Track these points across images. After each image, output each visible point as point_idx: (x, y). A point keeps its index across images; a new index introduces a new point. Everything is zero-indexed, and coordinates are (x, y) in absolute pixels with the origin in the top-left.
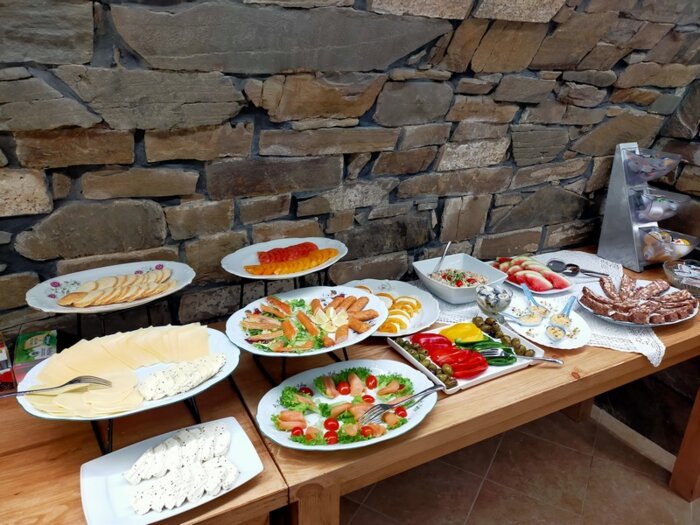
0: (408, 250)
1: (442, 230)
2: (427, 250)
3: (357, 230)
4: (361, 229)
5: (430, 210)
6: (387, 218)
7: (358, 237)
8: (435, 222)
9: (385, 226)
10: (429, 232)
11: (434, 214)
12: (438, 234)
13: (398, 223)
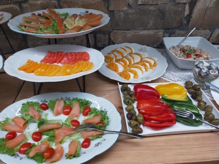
0: (165, 29)
1: (192, 19)
2: (178, 31)
3: (130, 11)
4: (133, 11)
5: (185, 4)
6: (152, 5)
7: (131, 16)
8: (187, 12)
9: (150, 11)
10: (181, 20)
11: (187, 7)
12: (188, 22)
13: (159, 10)
